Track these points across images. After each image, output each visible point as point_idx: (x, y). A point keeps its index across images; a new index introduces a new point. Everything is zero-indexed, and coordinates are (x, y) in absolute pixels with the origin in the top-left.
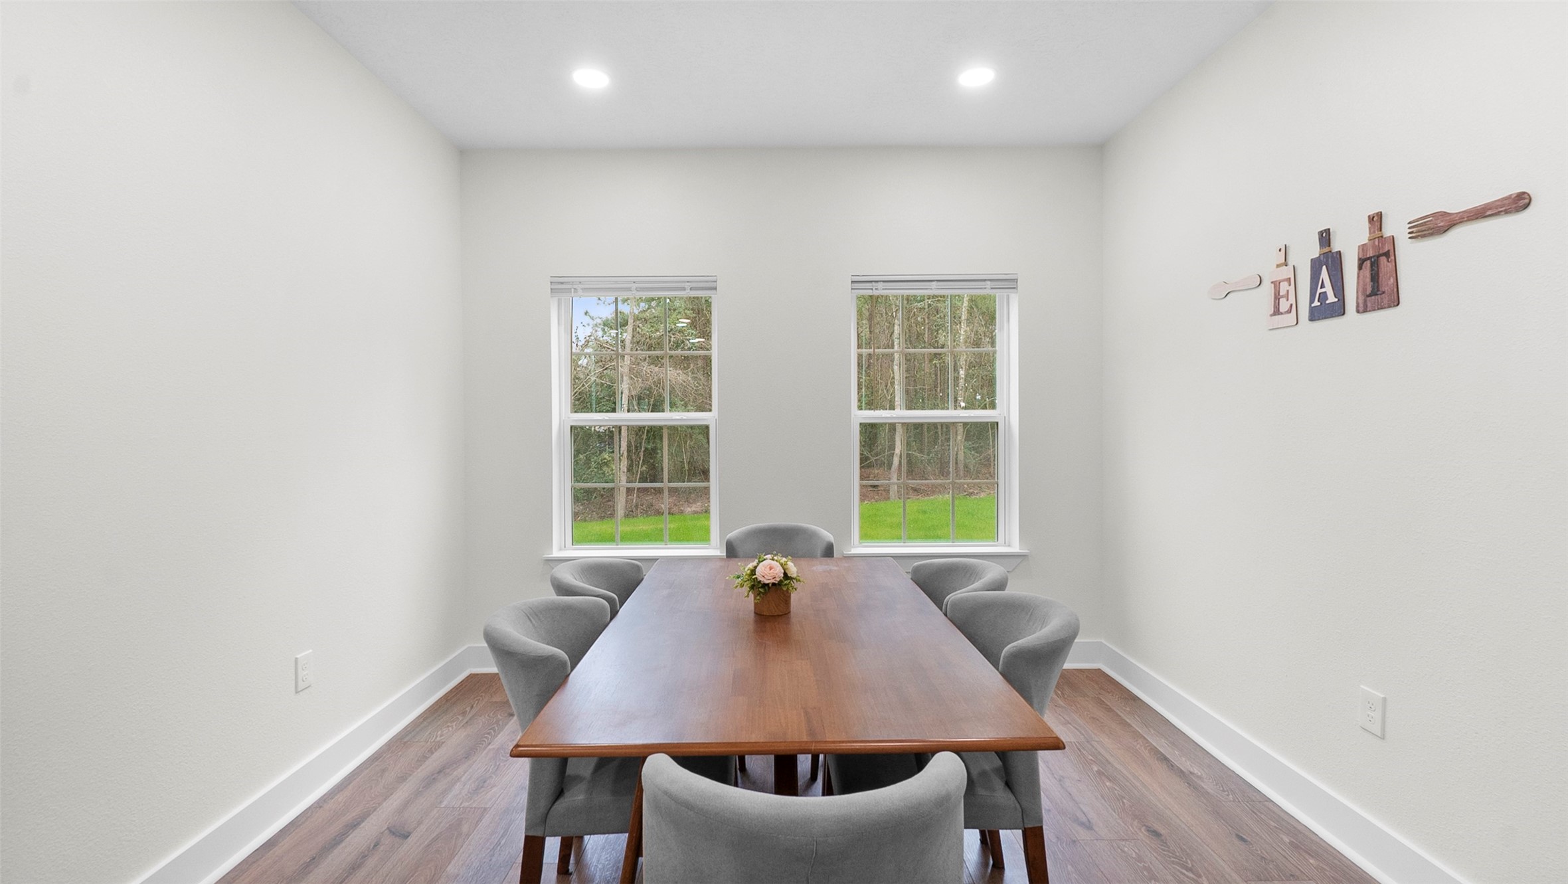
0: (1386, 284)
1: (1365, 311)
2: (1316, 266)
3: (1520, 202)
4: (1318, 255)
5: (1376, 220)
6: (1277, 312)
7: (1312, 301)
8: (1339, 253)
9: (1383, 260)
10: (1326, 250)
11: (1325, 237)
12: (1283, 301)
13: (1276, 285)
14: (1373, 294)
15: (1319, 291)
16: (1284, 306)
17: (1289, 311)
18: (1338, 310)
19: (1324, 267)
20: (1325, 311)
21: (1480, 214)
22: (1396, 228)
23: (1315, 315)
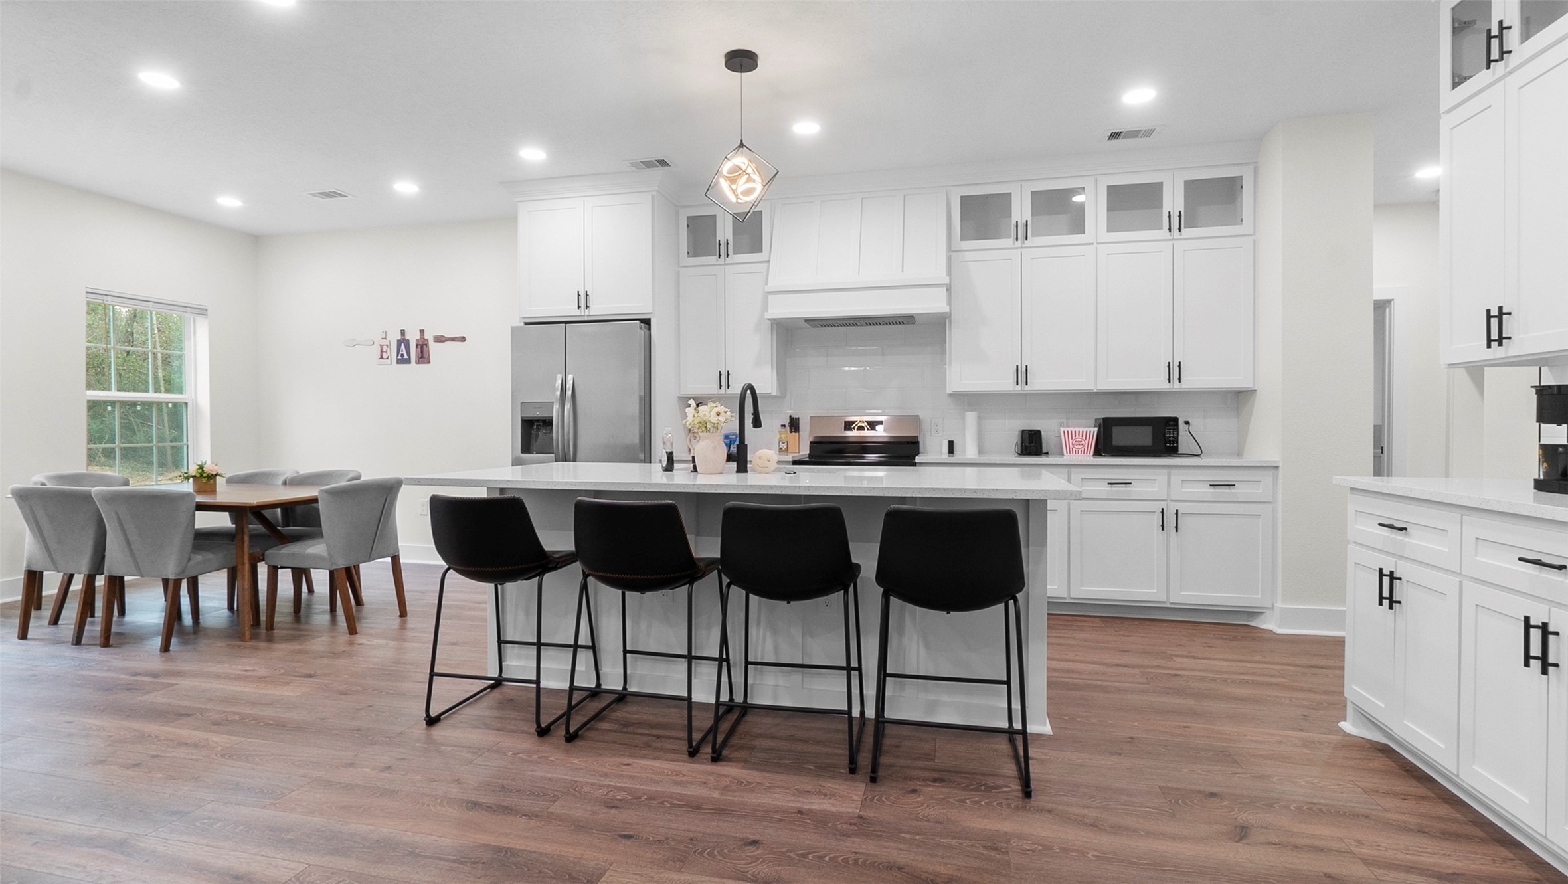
0: (425, 355)
1: (419, 363)
2: (399, 343)
3: (463, 339)
4: (400, 339)
5: (422, 332)
6: (382, 358)
7: (398, 356)
8: (408, 340)
9: (425, 346)
10: (403, 337)
11: (403, 333)
12: (384, 354)
13: (381, 346)
14: (422, 357)
15: (401, 353)
16: (385, 356)
17: (387, 358)
18: (408, 361)
19: (403, 344)
20: (402, 361)
21: (453, 339)
22: (429, 336)
23: (399, 362)
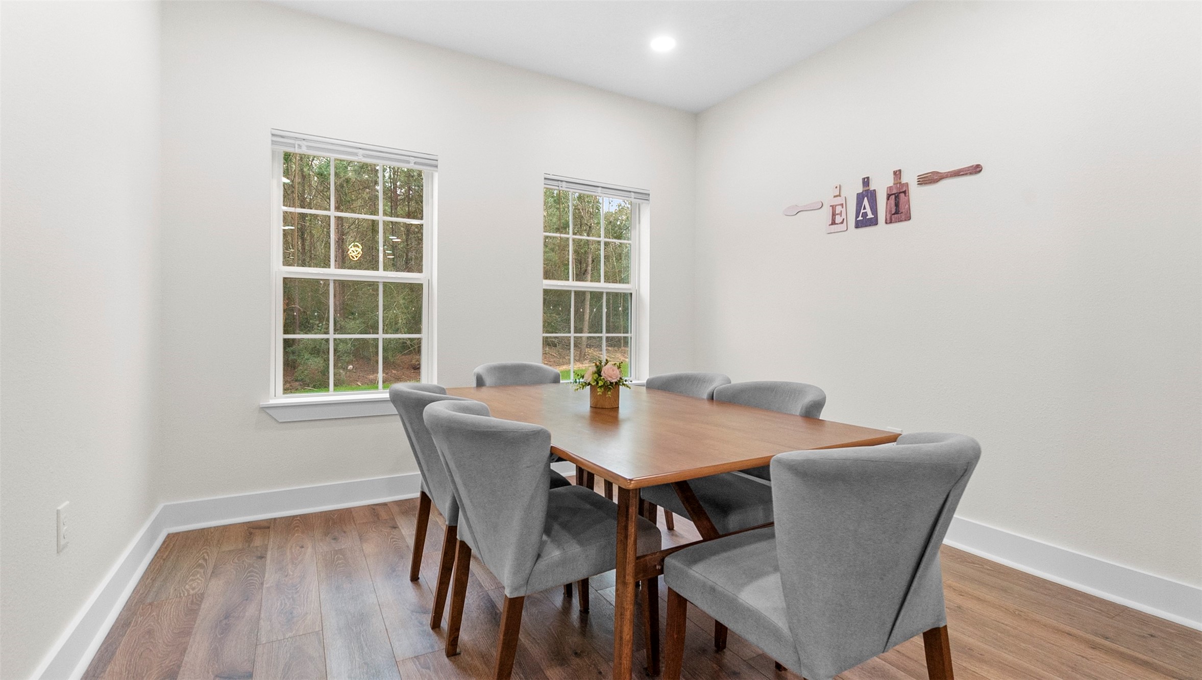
0: (903, 208)
1: (891, 222)
2: (860, 198)
3: (976, 169)
4: (861, 191)
5: (897, 174)
6: (833, 223)
7: (857, 216)
8: (875, 190)
9: (902, 195)
10: (867, 188)
11: (866, 182)
12: (837, 217)
13: (833, 207)
14: (897, 213)
15: (862, 211)
16: (838, 219)
17: (842, 223)
18: (874, 222)
19: (866, 198)
20: (864, 222)
21: (957, 174)
22: (910, 178)
23: (858, 225)
